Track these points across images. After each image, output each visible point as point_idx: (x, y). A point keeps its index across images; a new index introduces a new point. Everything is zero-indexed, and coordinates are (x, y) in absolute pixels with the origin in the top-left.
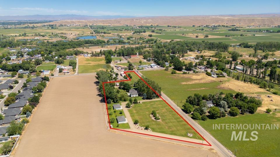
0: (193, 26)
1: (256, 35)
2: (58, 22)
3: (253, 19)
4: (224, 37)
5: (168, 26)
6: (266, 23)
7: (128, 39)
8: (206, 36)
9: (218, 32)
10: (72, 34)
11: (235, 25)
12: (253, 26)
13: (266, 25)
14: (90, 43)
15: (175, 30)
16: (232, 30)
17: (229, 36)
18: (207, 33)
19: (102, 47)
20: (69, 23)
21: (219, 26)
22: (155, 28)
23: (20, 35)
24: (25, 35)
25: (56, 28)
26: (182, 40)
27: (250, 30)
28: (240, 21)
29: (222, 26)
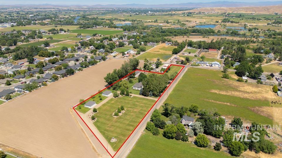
2: (197, 10)
7: (249, 31)
10: (196, 22)
14: (198, 32)
19: (204, 37)
20: (208, 10)
23: (152, 21)
24: (156, 21)
25: (191, 16)
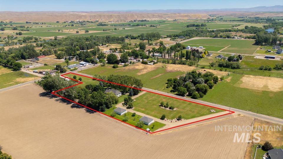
0: (58, 22)
1: (125, 29)
3: (111, 15)
4: (103, 31)
5: (27, 23)
6: (122, 19)
8: (86, 31)
9: (91, 28)
11: (98, 21)
12: (113, 21)
13: (122, 20)
15: (41, 27)
16: (101, 25)
17: (106, 31)
18: (82, 28)
21: (84, 22)
22: (11, 25)
26: (65, 36)
27: (116, 25)
28: (101, 17)
29: (87, 21)
